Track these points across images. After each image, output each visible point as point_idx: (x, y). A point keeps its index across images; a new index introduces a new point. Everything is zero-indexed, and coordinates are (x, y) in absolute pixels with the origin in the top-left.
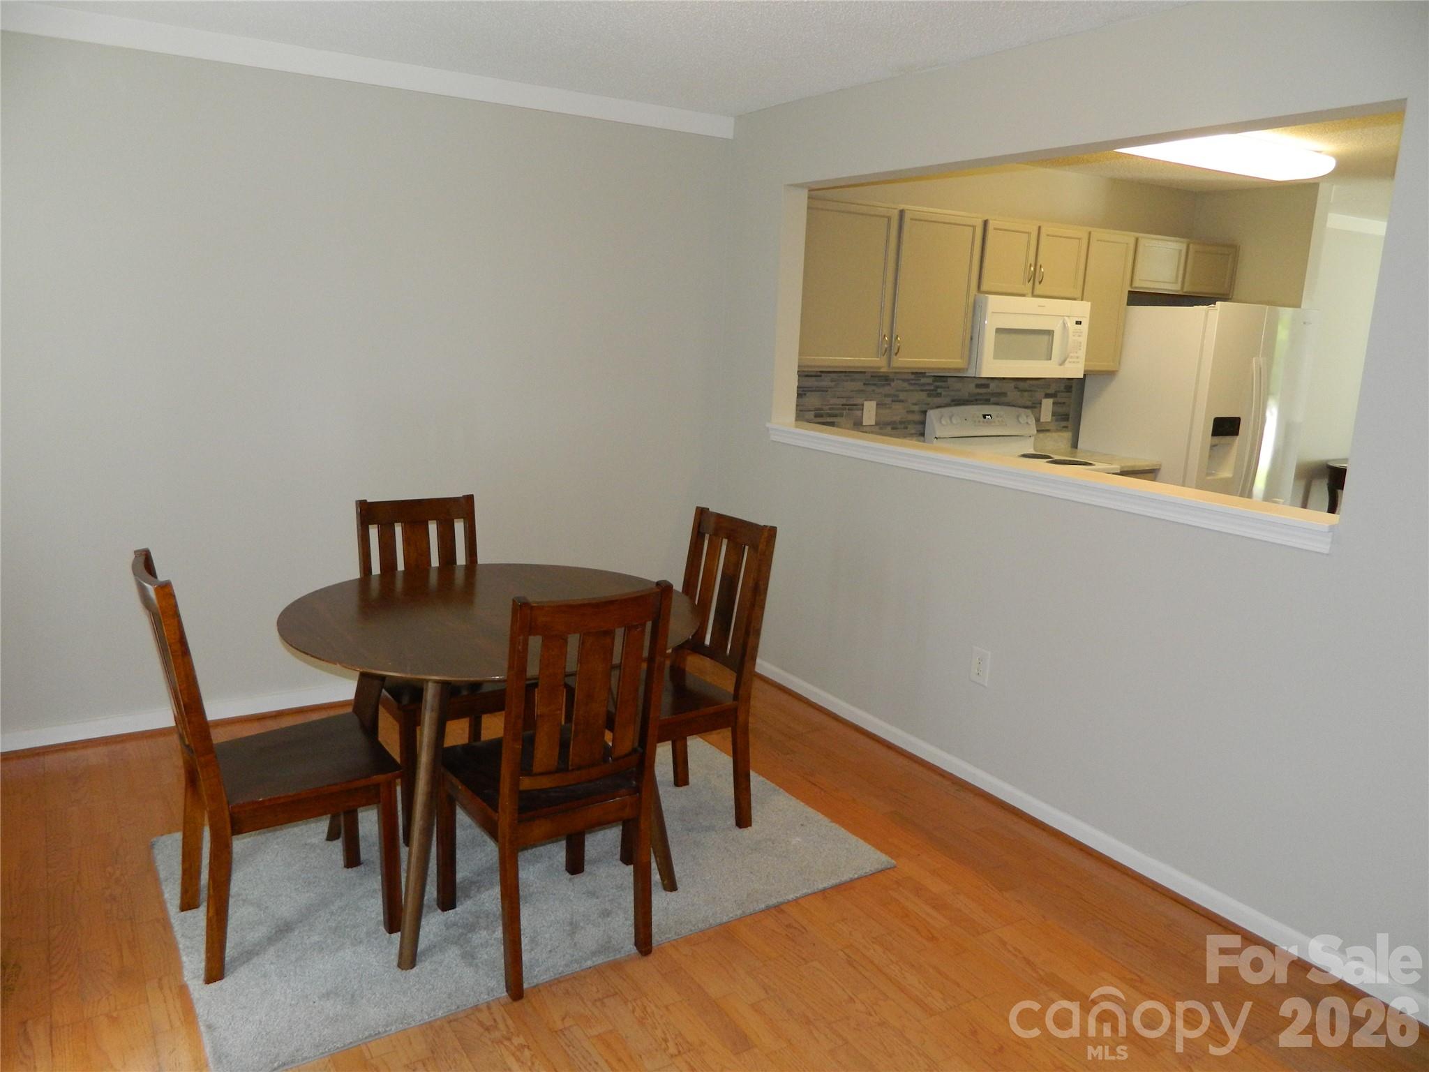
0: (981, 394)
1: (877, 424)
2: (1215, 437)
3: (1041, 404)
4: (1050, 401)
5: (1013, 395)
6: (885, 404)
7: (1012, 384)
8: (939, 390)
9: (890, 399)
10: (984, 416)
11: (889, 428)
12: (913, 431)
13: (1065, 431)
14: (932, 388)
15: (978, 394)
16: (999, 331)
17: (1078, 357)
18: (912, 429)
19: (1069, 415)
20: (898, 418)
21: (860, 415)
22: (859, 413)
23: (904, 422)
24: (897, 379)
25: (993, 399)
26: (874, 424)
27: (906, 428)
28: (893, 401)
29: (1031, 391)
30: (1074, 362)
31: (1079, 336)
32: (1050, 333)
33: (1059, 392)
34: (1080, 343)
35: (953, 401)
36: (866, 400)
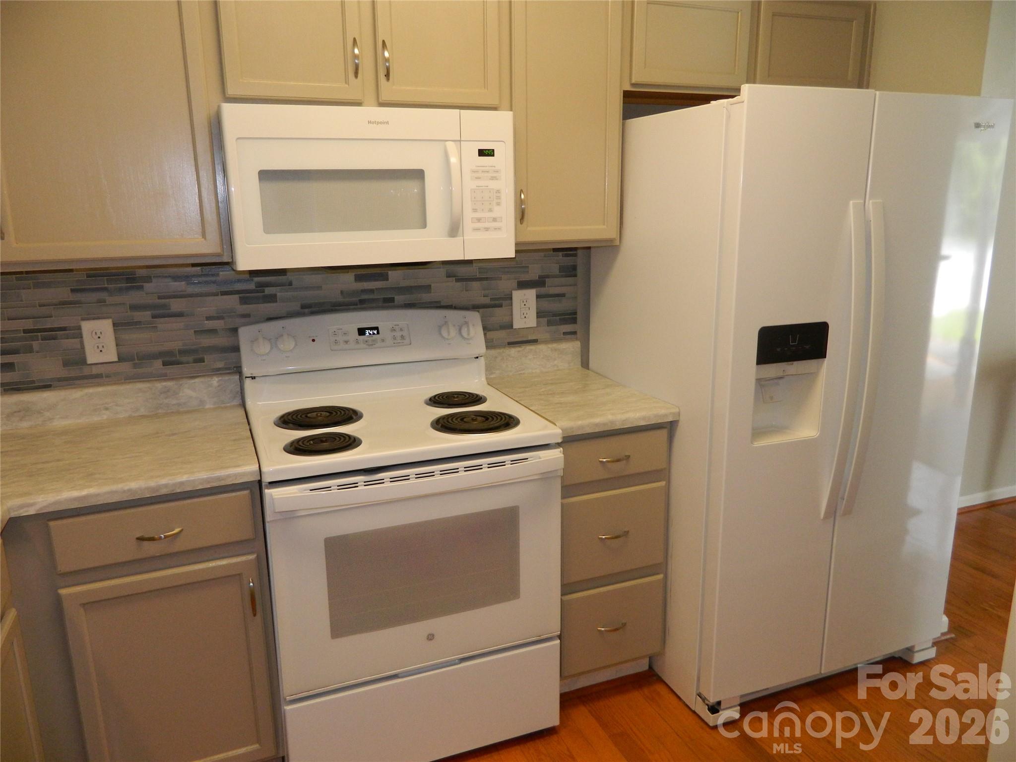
0: (371, 291)
1: (121, 359)
2: (759, 366)
3: (511, 299)
4: (530, 294)
5: (445, 289)
6: (139, 323)
7: (443, 271)
8: (268, 291)
9: (149, 313)
10: (361, 332)
11: (158, 363)
12: (220, 365)
13: (572, 340)
14: (252, 286)
15: (364, 291)
16: (266, 176)
17: (495, 220)
18: (215, 361)
19: (575, 313)
20: (176, 345)
21: (79, 346)
22: (70, 343)
23: (195, 351)
24: (154, 277)
25: (399, 299)
26: (116, 359)
27: (202, 360)
28: (154, 317)
29: (487, 279)
30: (487, 229)
31: (493, 178)
32: (418, 175)
33: (548, 277)
34: (498, 191)
35: (303, 307)
36: (83, 319)
